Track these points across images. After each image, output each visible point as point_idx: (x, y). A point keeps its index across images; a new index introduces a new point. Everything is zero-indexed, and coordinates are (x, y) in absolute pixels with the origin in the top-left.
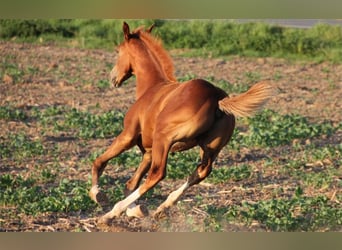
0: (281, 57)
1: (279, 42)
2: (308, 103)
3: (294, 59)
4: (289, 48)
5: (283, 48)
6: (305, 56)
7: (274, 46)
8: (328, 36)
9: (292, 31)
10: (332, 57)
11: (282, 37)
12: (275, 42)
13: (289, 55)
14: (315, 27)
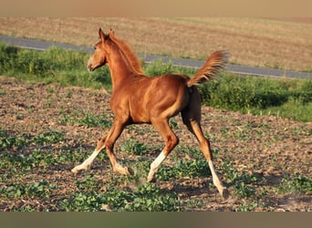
0: (13, 75)
1: (11, 61)
2: (18, 118)
3: (25, 79)
4: (21, 68)
5: (15, 67)
6: (35, 76)
7: (6, 65)
8: (60, 59)
9: (26, 51)
10: (60, 78)
11: (15, 57)
12: (8, 61)
13: (20, 74)
14: (49, 50)
